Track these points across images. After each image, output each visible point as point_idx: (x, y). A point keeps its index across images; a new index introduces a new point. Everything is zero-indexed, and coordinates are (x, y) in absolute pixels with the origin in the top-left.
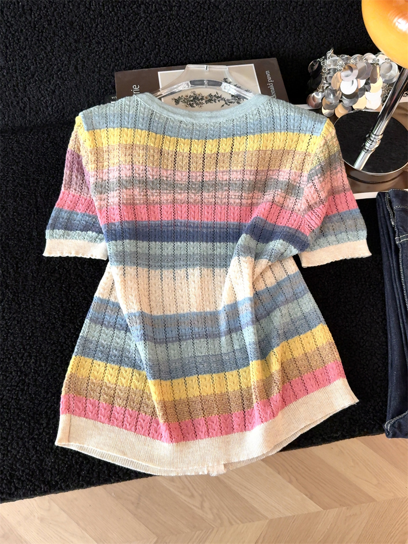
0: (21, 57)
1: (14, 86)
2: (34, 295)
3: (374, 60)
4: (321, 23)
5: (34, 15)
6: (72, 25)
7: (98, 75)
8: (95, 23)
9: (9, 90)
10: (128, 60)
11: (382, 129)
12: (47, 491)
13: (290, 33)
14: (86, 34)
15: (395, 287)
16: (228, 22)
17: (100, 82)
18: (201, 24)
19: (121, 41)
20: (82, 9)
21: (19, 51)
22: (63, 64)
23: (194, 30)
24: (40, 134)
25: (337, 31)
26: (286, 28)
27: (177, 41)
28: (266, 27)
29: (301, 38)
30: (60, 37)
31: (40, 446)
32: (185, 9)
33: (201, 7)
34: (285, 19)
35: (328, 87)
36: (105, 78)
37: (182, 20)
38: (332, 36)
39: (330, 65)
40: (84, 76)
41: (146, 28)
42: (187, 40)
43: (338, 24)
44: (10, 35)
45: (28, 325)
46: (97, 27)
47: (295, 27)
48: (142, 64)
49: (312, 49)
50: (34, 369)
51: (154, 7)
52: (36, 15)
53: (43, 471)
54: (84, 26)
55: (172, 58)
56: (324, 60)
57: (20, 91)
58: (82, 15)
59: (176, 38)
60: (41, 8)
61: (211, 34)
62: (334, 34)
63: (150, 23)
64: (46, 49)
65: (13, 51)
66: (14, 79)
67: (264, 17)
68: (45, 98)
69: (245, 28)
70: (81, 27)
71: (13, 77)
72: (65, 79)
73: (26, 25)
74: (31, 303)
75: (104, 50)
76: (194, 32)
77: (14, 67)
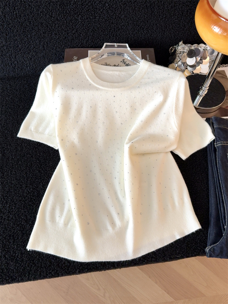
0: (14, 40)
1: (10, 55)
2: (12, 168)
3: (204, 47)
4: (176, 27)
5: (22, 19)
6: (42, 25)
7: (55, 51)
8: (54, 24)
9: (7, 57)
10: (72, 43)
11: (208, 84)
12: (10, 282)
13: (159, 32)
14: (50, 29)
15: (214, 171)
16: (126, 25)
17: (56, 55)
18: (111, 26)
19: (68, 33)
20: (48, 16)
21: (13, 37)
22: (36, 44)
23: (107, 29)
24: (23, 81)
25: (185, 32)
26: (157, 29)
27: (98, 34)
28: (146, 29)
29: (165, 35)
30: (36, 31)
31: (8, 255)
32: (102, 18)
33: (111, 17)
34: (156, 24)
35: (179, 61)
36: (59, 52)
37: (101, 24)
38: (182, 34)
39: (181, 49)
40: (48, 51)
41: (81, 27)
42: (104, 34)
43: (185, 28)
44: (8, 28)
45: (7, 185)
46: (55, 26)
47: (162, 29)
48: (79, 46)
49: (171, 41)
50: (8, 211)
51: (86, 16)
52: (23, 19)
53: (9, 270)
54: (48, 25)
55: (95, 43)
56: (177, 47)
57: (13, 58)
58: (47, 20)
59: (98, 33)
60: (25, 15)
61: (117, 31)
62: (183, 33)
63: (84, 25)
64: (27, 36)
65: (10, 37)
66: (10, 51)
67: (145, 23)
68: (26, 62)
69: (135, 29)
70: (47, 26)
71: (9, 50)
72: (37, 52)
73: (17, 24)
74: (10, 173)
75: (59, 38)
76: (107, 30)
77: (10, 45)
